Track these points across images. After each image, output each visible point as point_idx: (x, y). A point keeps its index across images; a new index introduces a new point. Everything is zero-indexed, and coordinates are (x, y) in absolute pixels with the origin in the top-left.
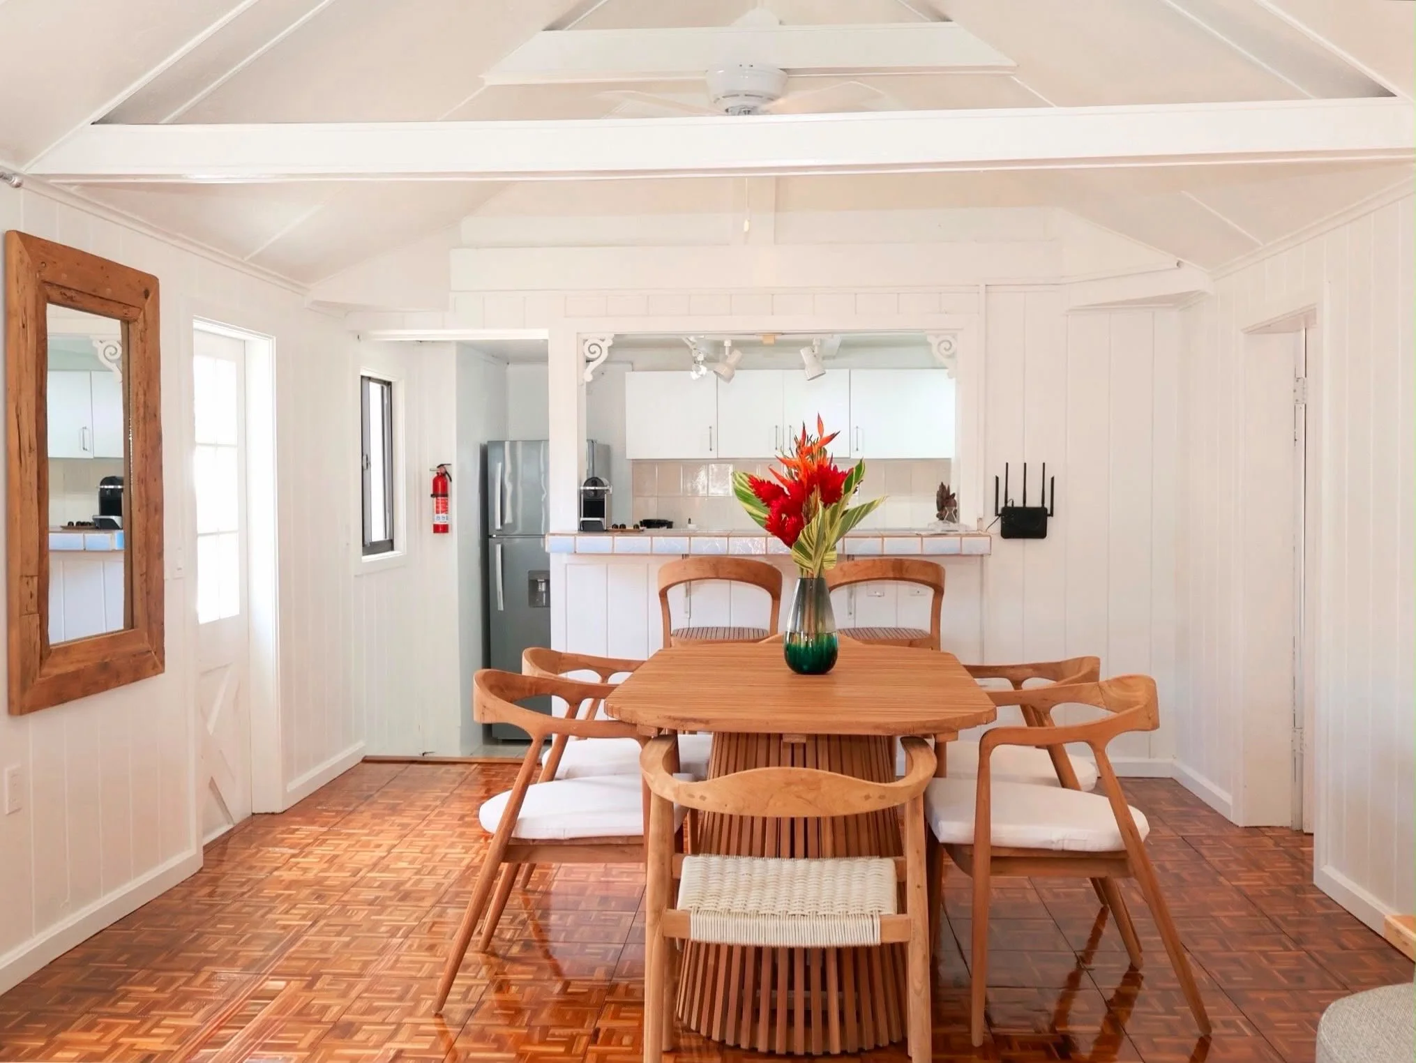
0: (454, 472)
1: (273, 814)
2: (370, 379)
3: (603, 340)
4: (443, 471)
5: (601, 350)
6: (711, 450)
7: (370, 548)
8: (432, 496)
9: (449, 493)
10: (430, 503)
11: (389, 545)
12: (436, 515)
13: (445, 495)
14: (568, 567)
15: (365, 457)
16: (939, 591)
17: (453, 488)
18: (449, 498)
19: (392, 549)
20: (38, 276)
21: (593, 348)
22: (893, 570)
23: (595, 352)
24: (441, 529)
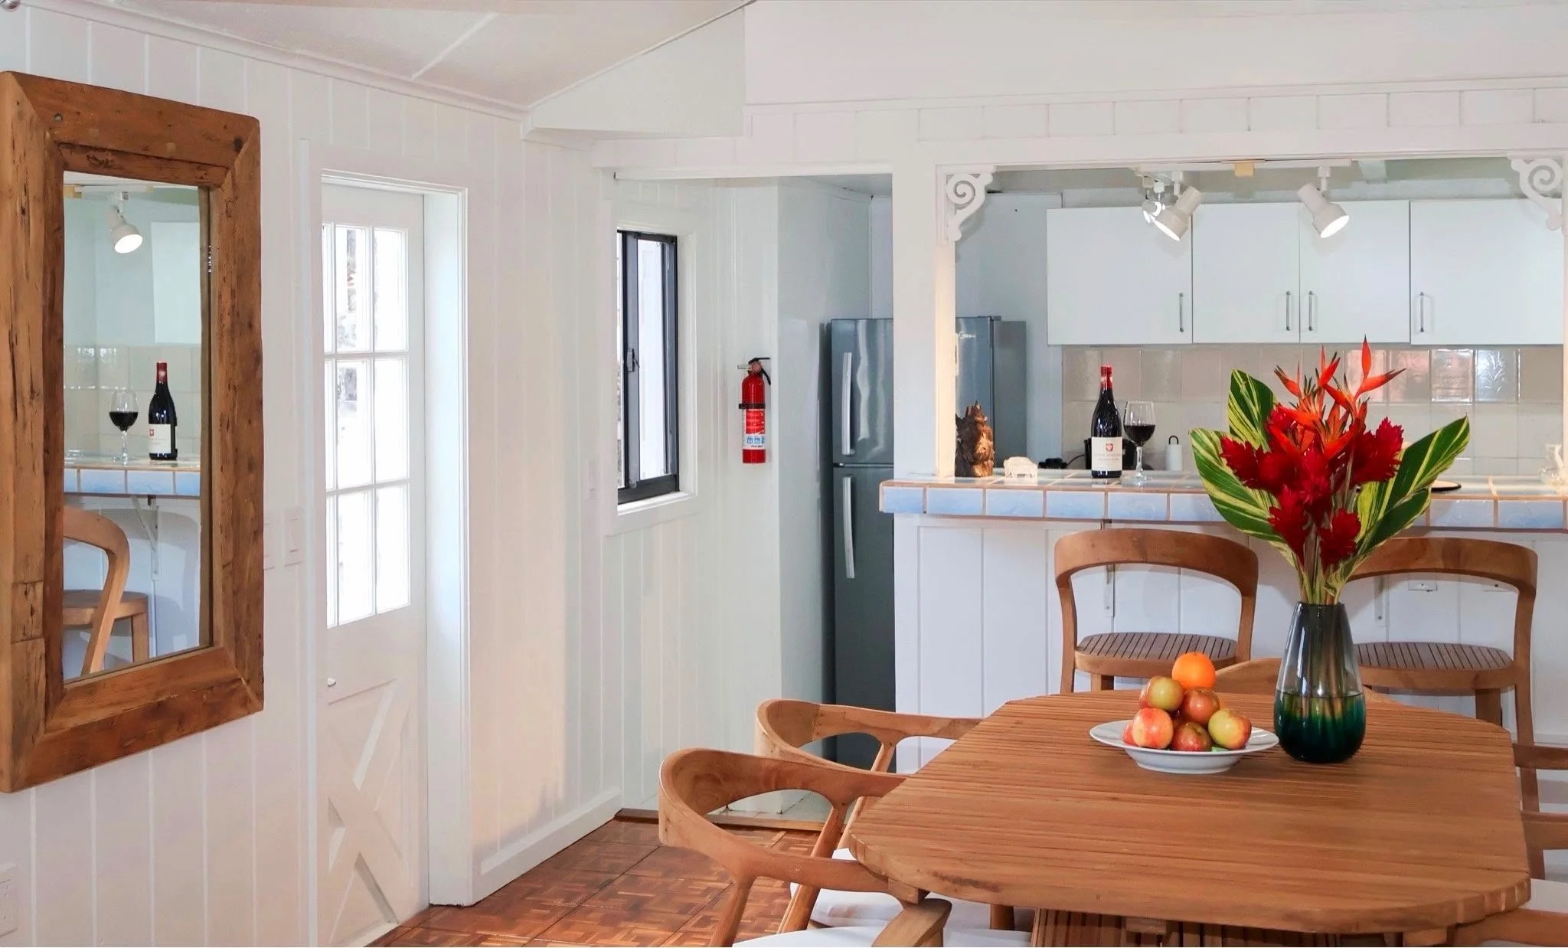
0: (774, 369)
1: (459, 906)
2: (639, 235)
3: (977, 176)
4: (757, 368)
5: (974, 191)
6: (1181, 330)
7: (635, 490)
8: (741, 406)
9: (766, 402)
10: (738, 417)
11: (670, 483)
12: (747, 436)
13: (761, 405)
14: (922, 530)
15: (630, 354)
16: (1527, 592)
17: (774, 394)
18: (766, 410)
19: (677, 489)
20: (48, 135)
21: (961, 189)
22: (1444, 557)
23: (964, 195)
24: (754, 457)
